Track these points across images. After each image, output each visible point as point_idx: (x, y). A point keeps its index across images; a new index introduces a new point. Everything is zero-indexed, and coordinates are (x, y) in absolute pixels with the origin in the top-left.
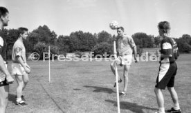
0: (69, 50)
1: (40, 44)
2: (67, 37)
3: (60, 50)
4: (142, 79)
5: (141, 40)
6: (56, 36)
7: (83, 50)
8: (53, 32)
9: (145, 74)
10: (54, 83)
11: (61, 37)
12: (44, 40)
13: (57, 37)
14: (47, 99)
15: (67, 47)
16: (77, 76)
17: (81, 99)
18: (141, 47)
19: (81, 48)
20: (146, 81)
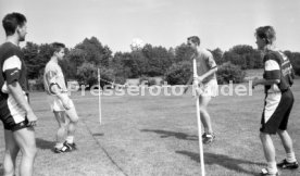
0: (131, 74)
1: (86, 66)
2: (127, 55)
3: (116, 75)
4: (245, 118)
5: (244, 56)
6: (111, 52)
7: (152, 74)
8: (107, 48)
9: (249, 111)
10: (106, 125)
11: (118, 54)
12: (92, 59)
13: (113, 55)
14: (96, 148)
15: (128, 69)
16: (142, 114)
17: (147, 149)
18: (243, 69)
19: (150, 70)
20: (251, 121)
